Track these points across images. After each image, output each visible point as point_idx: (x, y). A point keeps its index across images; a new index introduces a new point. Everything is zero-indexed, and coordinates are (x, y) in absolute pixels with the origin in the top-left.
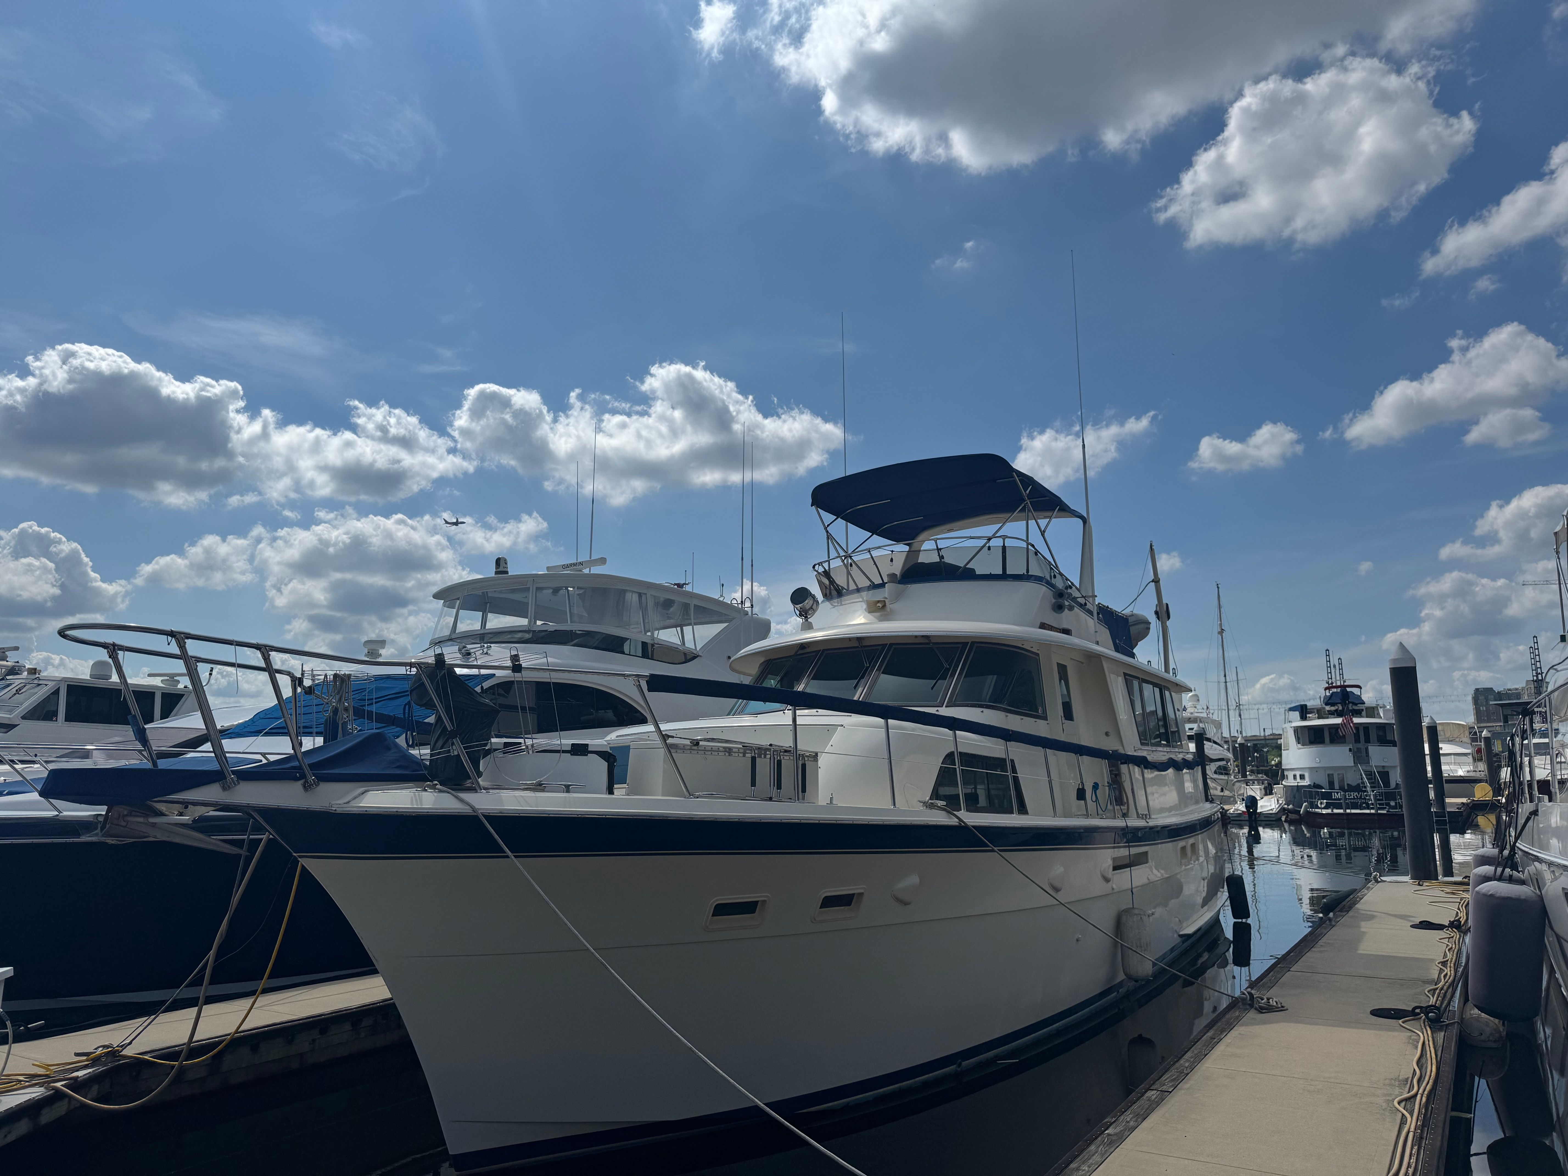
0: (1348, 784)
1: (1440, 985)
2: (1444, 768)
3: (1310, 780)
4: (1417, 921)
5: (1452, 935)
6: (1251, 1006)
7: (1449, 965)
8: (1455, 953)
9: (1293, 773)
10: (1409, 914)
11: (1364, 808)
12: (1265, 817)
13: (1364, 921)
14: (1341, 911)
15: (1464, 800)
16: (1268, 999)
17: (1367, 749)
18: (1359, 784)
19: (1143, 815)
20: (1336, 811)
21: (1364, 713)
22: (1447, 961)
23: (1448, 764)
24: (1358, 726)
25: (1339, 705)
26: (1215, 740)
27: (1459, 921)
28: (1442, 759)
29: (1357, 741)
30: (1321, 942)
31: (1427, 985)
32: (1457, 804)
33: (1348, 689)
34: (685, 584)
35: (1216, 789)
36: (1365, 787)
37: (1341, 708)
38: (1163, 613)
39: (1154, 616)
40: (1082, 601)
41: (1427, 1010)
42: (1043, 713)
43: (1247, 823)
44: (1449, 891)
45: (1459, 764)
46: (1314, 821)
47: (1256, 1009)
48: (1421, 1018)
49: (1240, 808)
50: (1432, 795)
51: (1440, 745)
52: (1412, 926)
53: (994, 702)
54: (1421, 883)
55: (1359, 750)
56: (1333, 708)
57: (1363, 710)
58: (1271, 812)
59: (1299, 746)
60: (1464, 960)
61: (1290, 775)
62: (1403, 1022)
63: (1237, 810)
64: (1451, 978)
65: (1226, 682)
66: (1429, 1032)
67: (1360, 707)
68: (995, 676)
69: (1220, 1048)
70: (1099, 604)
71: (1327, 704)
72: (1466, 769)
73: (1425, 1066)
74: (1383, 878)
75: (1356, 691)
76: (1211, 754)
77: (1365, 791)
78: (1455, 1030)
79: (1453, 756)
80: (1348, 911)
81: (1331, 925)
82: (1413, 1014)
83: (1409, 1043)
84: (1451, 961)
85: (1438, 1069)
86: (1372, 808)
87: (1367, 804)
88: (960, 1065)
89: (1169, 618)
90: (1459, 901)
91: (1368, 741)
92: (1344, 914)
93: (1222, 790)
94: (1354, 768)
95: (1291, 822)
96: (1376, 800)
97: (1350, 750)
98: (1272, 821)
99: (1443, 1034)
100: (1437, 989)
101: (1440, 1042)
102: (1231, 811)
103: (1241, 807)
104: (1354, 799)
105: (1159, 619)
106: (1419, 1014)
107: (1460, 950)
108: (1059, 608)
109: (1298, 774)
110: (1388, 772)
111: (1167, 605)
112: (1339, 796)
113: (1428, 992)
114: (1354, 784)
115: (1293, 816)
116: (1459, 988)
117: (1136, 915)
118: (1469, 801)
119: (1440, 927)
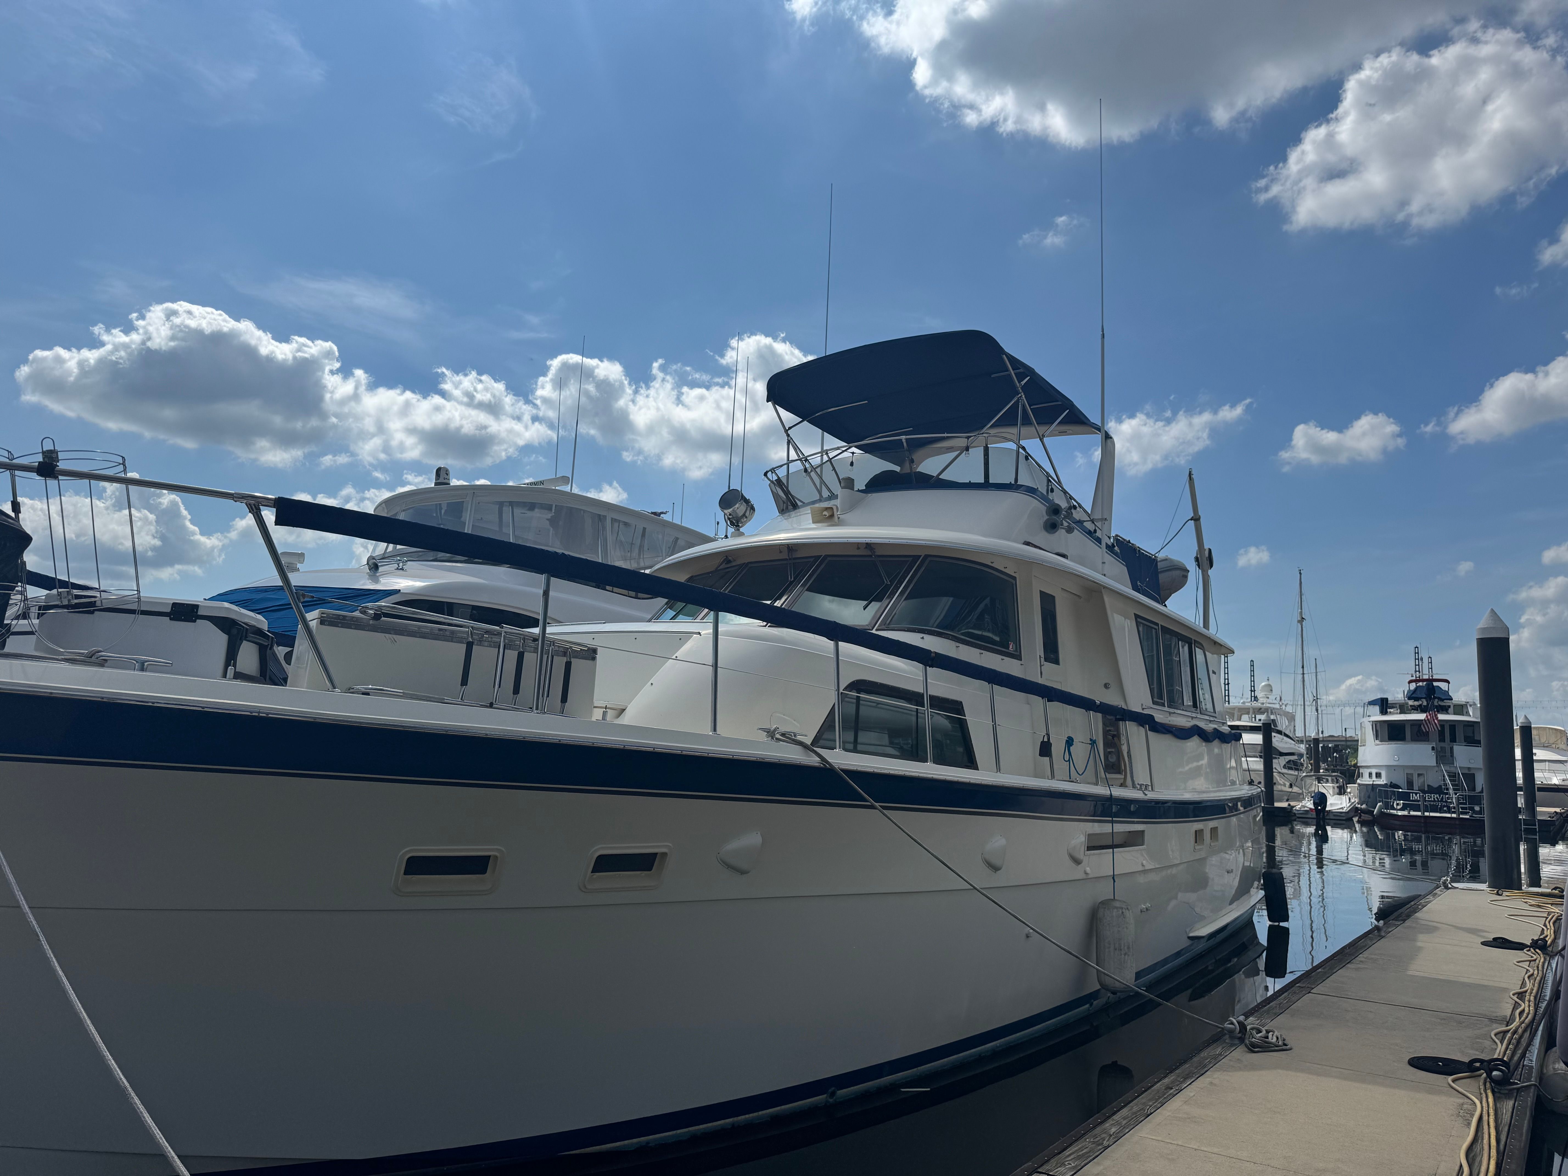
0: (1428, 786)
1: (1513, 1026)
2: (1537, 775)
3: (1387, 777)
4: (1490, 937)
5: (1535, 957)
6: (1242, 1040)
7: (1527, 999)
8: (1537, 981)
9: (1369, 770)
10: (1480, 928)
11: (1445, 812)
12: (1334, 815)
13: (1422, 933)
14: (1396, 919)
15: (1558, 810)
16: (1268, 1032)
17: (1452, 749)
18: (1440, 786)
19: (1141, 785)
20: (1412, 813)
21: (1451, 710)
22: (1526, 992)
23: (1542, 771)
24: (1443, 723)
25: (1424, 700)
26: (1287, 732)
27: (1544, 940)
28: (1536, 765)
29: (1442, 739)
30: (1361, 957)
31: (1495, 1025)
32: (1549, 813)
33: (1435, 684)
34: (662, 513)
35: (1285, 785)
36: (1447, 789)
37: (1425, 703)
38: (1205, 560)
39: (1194, 564)
40: (1089, 526)
41: (1489, 1065)
42: (1016, 651)
43: (1314, 821)
44: (1533, 903)
45: (1554, 772)
46: (1387, 823)
47: (1246, 1046)
48: (1480, 1075)
49: (1307, 805)
50: (1521, 802)
51: (1534, 751)
52: (1484, 943)
53: (943, 630)
54: (1500, 892)
55: (1443, 749)
56: (1417, 703)
57: (1449, 707)
58: (1341, 810)
59: (1377, 742)
60: (1548, 993)
61: (1365, 772)
62: (1453, 1081)
63: (1304, 807)
64: (1530, 1017)
65: (1303, 674)
66: (1491, 1100)
67: (1447, 703)
68: (951, 599)
69: (1175, 1104)
70: (1117, 535)
71: (1409, 698)
72: (1562, 778)
73: (1478, 1159)
74: (1455, 885)
75: (1444, 686)
76: (1280, 748)
77: (1447, 794)
78: (1530, 1099)
79: (1547, 763)
80: (1404, 921)
81: (1380, 936)
82: (1470, 1068)
83: (1458, 1115)
84: (1531, 993)
85: (1499, 1166)
86: (1454, 812)
87: (1449, 808)
88: (833, 1094)
89: (1211, 566)
90: (1546, 915)
91: (1453, 740)
92: (1399, 923)
93: (1291, 786)
94: (1437, 769)
95: (1362, 823)
96: (1459, 804)
97: (1433, 748)
98: (1343, 820)
99: (1511, 1103)
100: (1508, 1031)
101: (1506, 1118)
102: (1298, 808)
103: (1309, 804)
104: (1434, 801)
105: (1199, 567)
106: (1478, 1069)
107: (1543, 978)
108: (1052, 527)
109: (1374, 771)
110: (1474, 774)
111: (1210, 550)
112: (1417, 797)
113: (1495, 1035)
114: (1435, 785)
115: (1366, 817)
116: (1539, 1033)
117: (1117, 908)
118: (1562, 811)
119: (1520, 946)
